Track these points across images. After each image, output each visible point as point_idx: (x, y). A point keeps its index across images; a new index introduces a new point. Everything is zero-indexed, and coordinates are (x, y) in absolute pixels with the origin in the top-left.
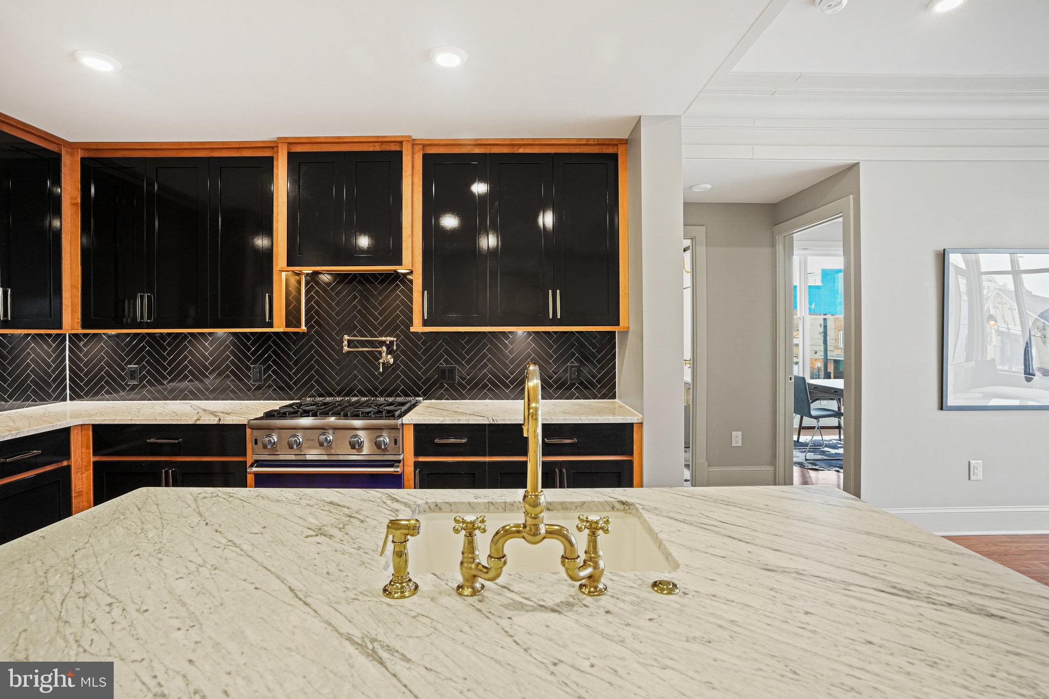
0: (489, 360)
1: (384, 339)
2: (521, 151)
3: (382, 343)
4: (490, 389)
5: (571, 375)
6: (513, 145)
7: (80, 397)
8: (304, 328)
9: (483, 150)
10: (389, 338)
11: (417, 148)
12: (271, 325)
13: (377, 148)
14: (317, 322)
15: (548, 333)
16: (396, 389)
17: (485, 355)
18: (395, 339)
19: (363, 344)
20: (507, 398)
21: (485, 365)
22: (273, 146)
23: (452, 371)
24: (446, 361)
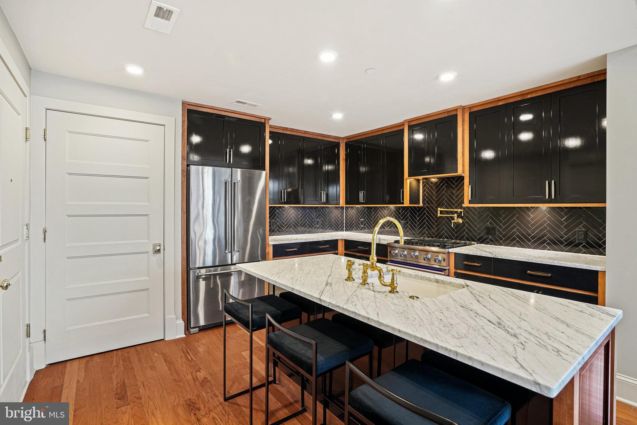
0: (517, 224)
1: (457, 210)
2: (529, 96)
3: (456, 212)
4: (517, 241)
5: (578, 236)
6: (523, 94)
7: (348, 231)
8: (421, 204)
9: (504, 102)
10: (459, 210)
11: (466, 110)
12: (403, 203)
13: (446, 115)
14: (427, 202)
15: (561, 208)
16: (463, 237)
17: (514, 221)
18: (463, 210)
19: (447, 212)
20: (529, 247)
21: (515, 227)
22: (402, 124)
23: (494, 229)
24: (490, 223)
